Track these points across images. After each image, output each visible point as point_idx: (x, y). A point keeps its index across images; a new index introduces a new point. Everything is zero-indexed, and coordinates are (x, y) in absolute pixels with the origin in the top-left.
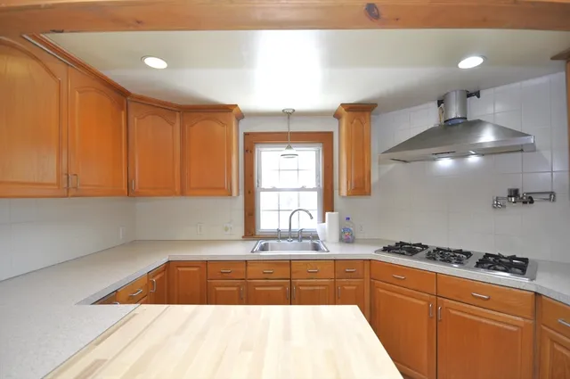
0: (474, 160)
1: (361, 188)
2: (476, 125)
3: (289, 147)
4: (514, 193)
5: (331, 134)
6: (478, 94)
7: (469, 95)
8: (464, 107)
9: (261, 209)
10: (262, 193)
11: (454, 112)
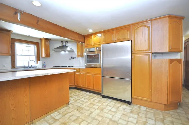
0: (67, 52)
1: (48, 55)
2: (67, 47)
3: (28, 45)
4: (72, 57)
5: (39, 43)
6: (67, 42)
7: (66, 42)
8: (66, 44)
9: (17, 60)
10: (17, 56)
11: (64, 44)
